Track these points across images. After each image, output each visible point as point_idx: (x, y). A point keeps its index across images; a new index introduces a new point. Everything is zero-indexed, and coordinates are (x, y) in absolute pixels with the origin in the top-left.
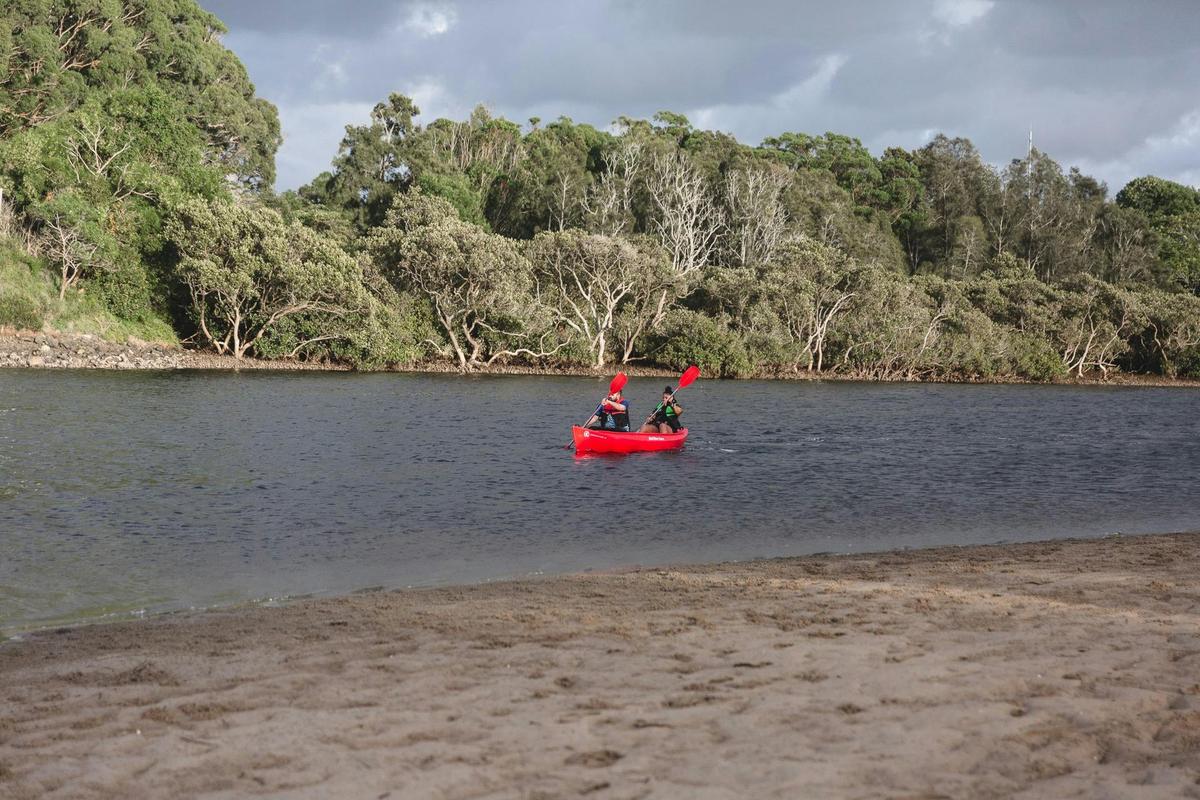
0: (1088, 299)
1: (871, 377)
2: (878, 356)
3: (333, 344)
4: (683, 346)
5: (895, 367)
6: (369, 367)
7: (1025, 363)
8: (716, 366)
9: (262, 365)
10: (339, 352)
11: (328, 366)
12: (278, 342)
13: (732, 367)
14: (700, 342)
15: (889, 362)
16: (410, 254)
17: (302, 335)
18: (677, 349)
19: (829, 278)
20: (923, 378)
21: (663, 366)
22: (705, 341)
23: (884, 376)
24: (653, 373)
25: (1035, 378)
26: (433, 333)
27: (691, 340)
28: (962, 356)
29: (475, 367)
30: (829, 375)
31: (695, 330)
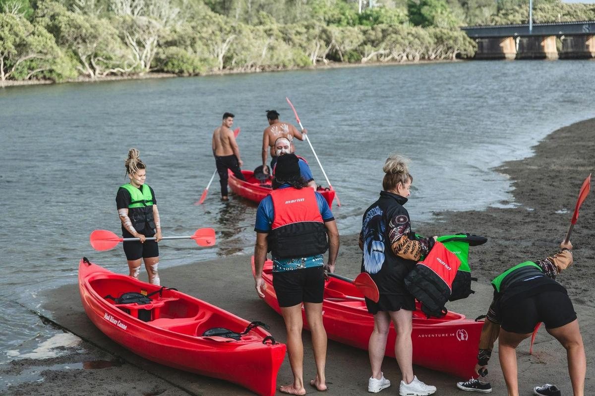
0: (317, 31)
1: (243, 71)
2: (246, 61)
3: (45, 72)
4: (176, 63)
5: (252, 66)
6: (61, 81)
7: (298, 61)
8: (191, 71)
9: (16, 83)
10: (48, 75)
11: (43, 82)
12: (21, 72)
13: (197, 71)
14: (182, 61)
15: (250, 64)
16: (67, 31)
17: (31, 68)
18: (173, 65)
19: (226, 29)
20: (263, 69)
21: (168, 72)
22: (185, 60)
23: (249, 71)
24: (165, 75)
25: (302, 67)
26: (79, 64)
27: (179, 60)
28: (277, 59)
29: (98, 77)
30: (227, 71)
31: (180, 56)
